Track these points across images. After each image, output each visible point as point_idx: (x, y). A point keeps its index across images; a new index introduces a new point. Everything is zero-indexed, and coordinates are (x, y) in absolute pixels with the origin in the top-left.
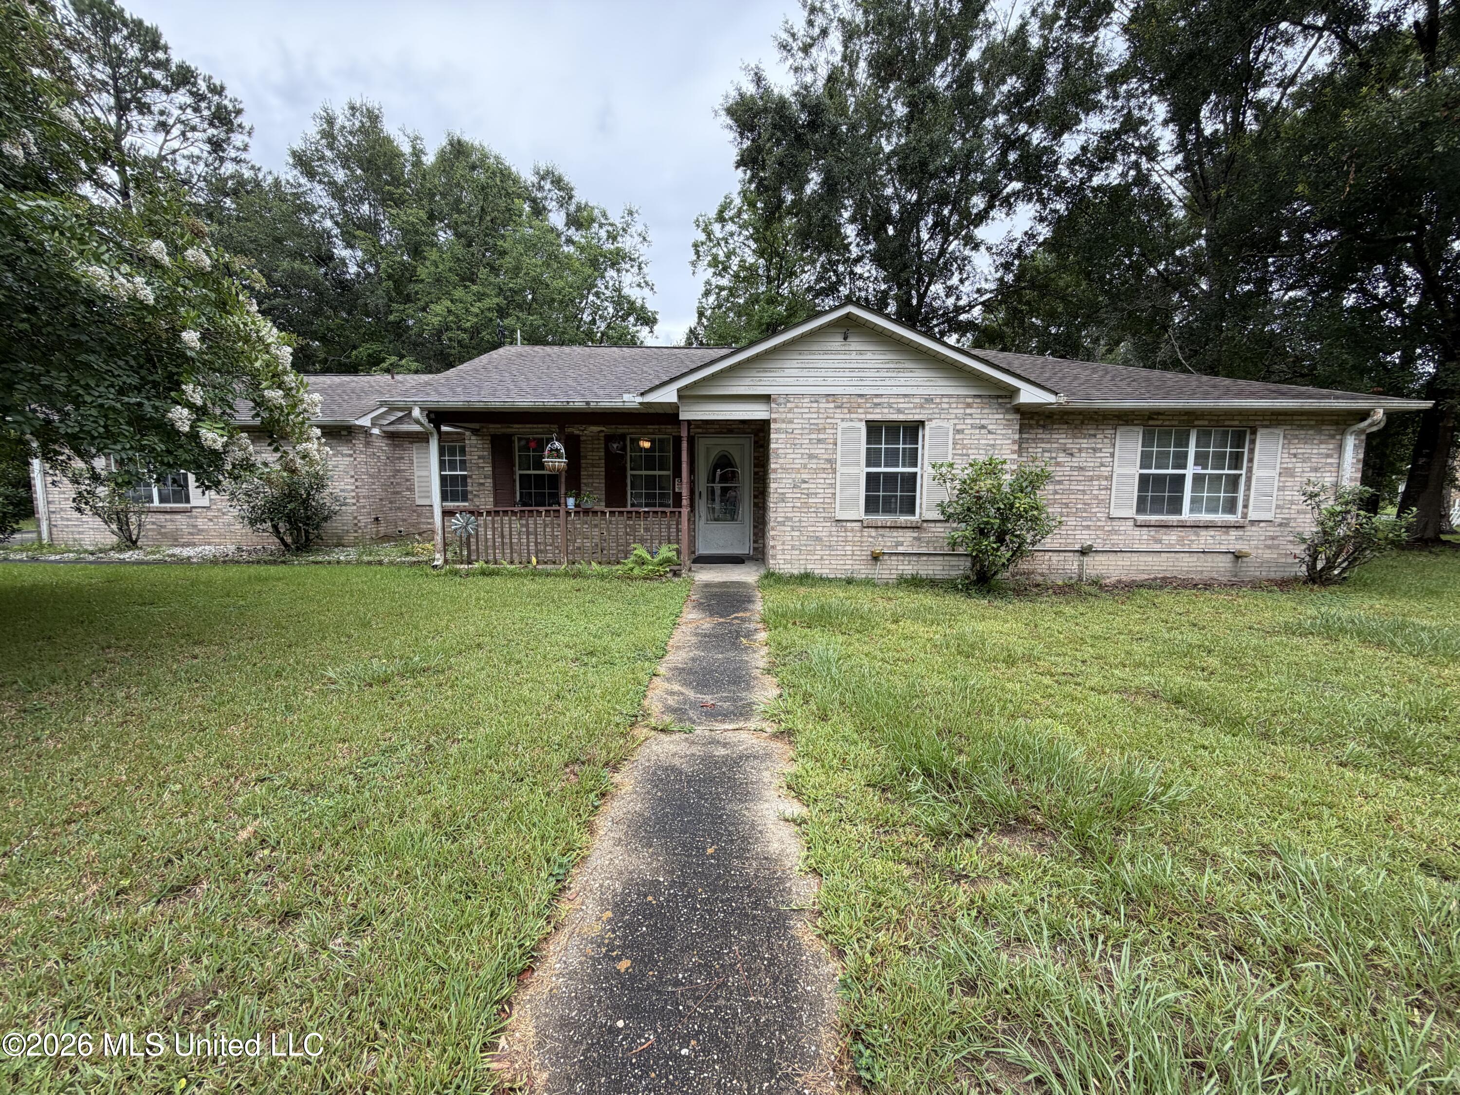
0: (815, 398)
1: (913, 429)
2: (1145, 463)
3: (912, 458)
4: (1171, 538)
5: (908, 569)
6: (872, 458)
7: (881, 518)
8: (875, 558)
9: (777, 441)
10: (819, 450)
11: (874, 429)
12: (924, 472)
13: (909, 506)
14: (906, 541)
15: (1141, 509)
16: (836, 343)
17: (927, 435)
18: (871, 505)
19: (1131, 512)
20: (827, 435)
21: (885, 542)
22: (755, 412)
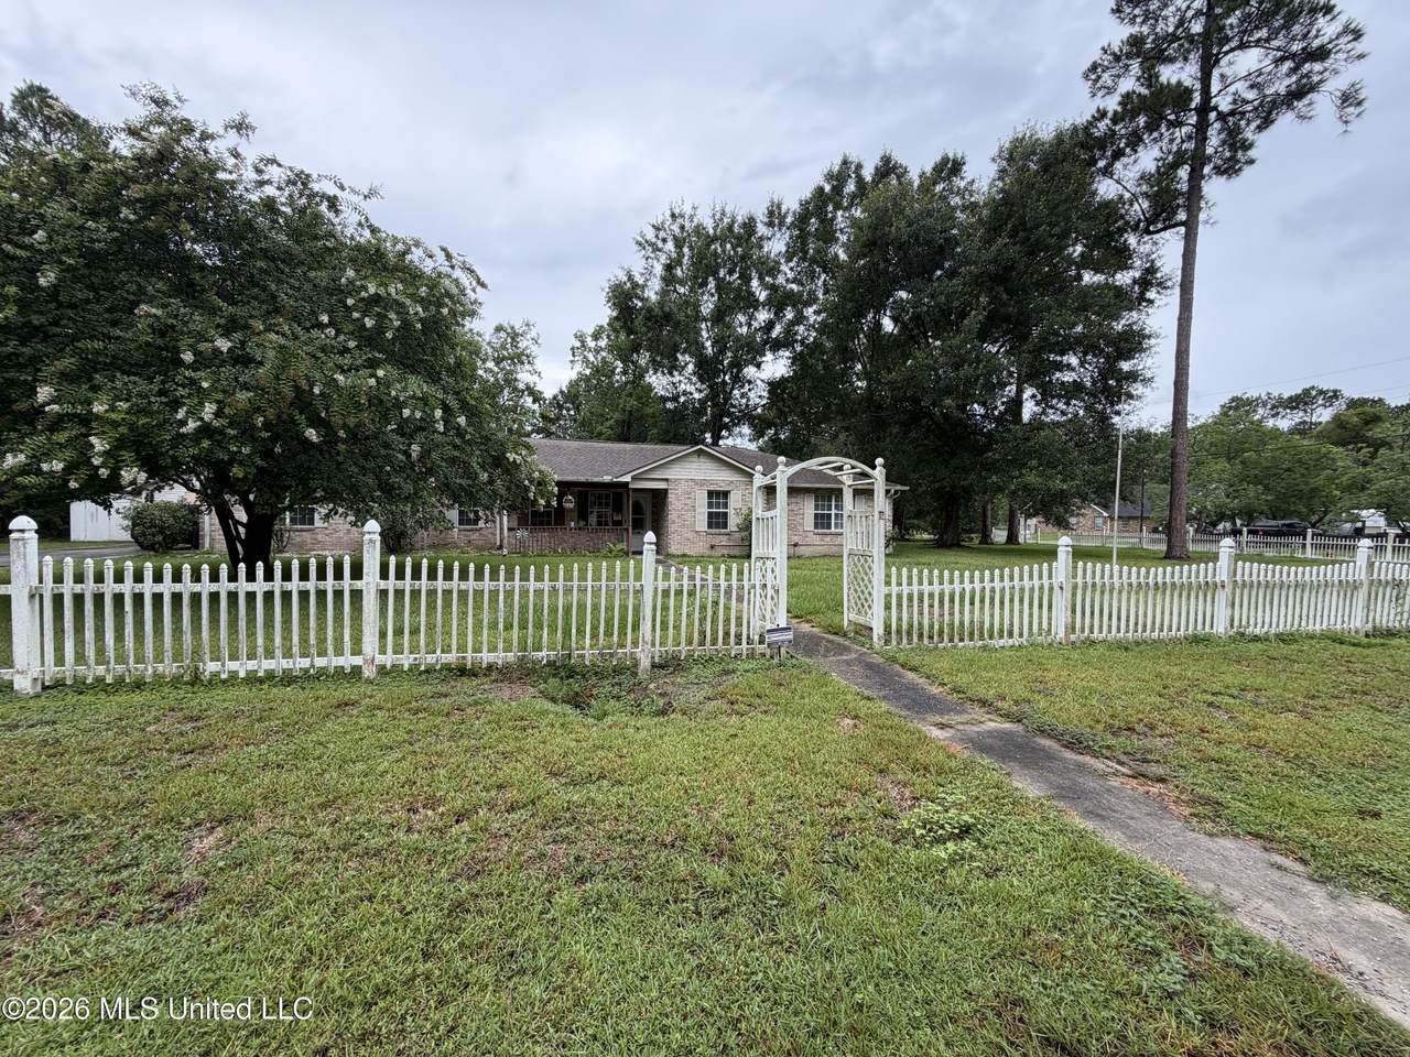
0: (687, 480)
1: (726, 494)
2: (816, 508)
3: (726, 505)
4: (828, 539)
5: (725, 552)
6: (710, 505)
7: (713, 531)
8: (712, 547)
9: (671, 497)
10: (688, 502)
11: (710, 494)
12: (731, 511)
13: (725, 526)
14: (724, 540)
15: (816, 527)
16: (695, 458)
17: (732, 497)
18: (710, 526)
19: (812, 528)
20: (692, 496)
21: (716, 541)
22: (662, 486)
